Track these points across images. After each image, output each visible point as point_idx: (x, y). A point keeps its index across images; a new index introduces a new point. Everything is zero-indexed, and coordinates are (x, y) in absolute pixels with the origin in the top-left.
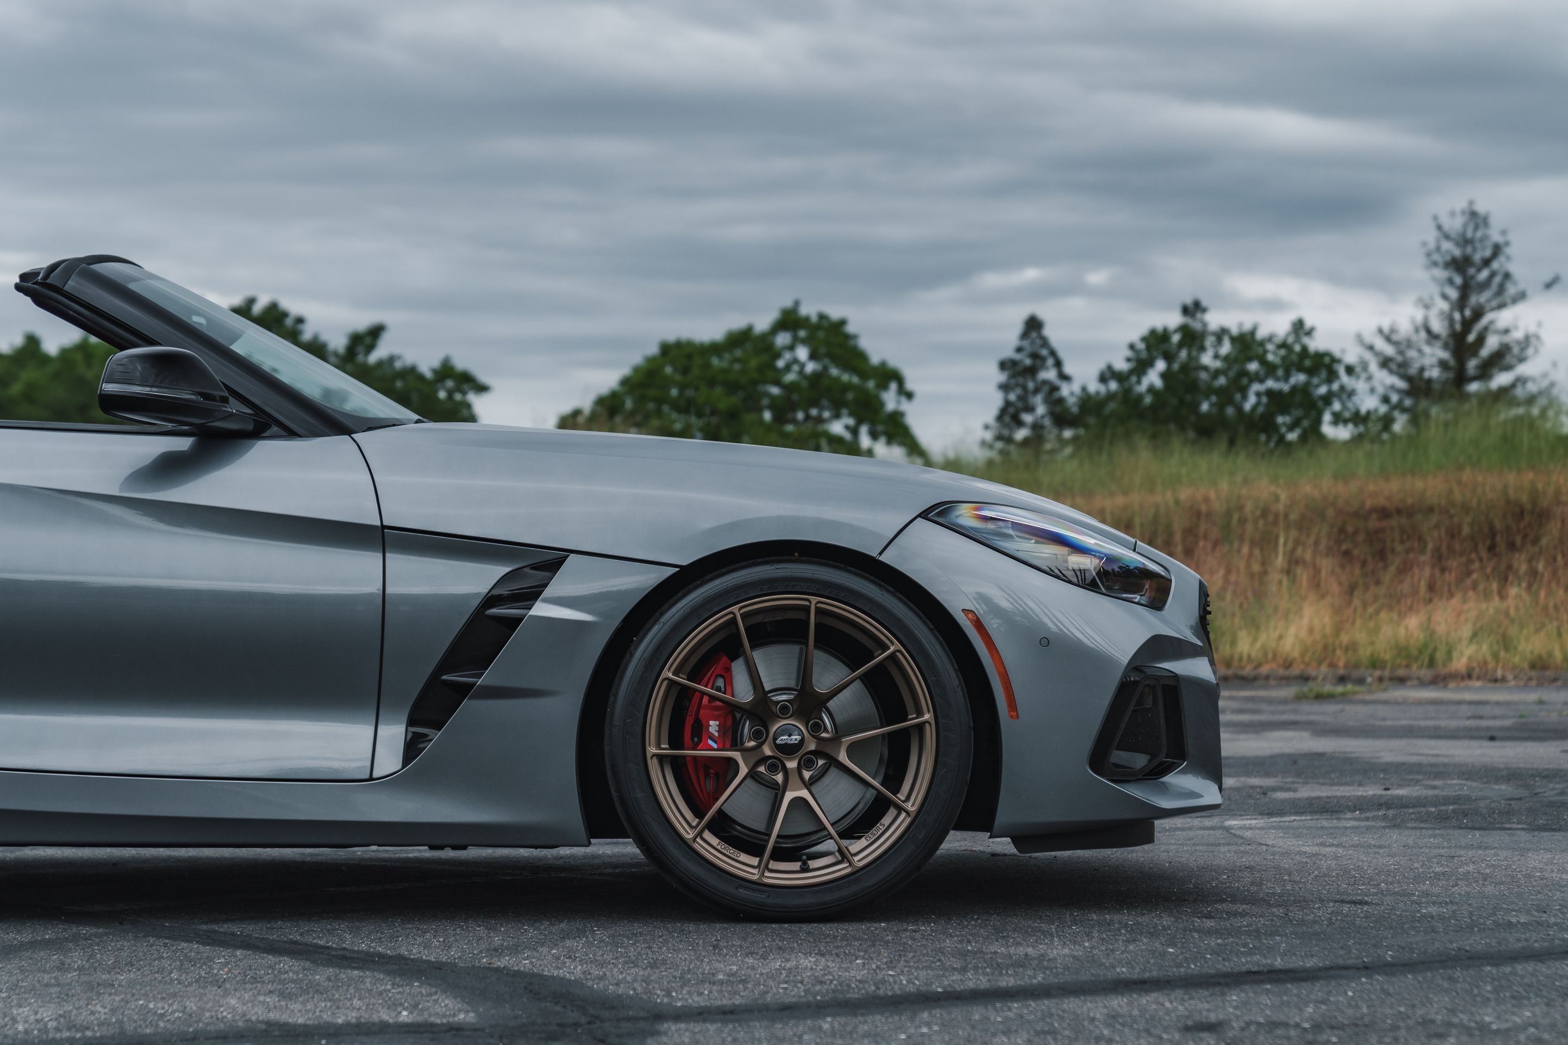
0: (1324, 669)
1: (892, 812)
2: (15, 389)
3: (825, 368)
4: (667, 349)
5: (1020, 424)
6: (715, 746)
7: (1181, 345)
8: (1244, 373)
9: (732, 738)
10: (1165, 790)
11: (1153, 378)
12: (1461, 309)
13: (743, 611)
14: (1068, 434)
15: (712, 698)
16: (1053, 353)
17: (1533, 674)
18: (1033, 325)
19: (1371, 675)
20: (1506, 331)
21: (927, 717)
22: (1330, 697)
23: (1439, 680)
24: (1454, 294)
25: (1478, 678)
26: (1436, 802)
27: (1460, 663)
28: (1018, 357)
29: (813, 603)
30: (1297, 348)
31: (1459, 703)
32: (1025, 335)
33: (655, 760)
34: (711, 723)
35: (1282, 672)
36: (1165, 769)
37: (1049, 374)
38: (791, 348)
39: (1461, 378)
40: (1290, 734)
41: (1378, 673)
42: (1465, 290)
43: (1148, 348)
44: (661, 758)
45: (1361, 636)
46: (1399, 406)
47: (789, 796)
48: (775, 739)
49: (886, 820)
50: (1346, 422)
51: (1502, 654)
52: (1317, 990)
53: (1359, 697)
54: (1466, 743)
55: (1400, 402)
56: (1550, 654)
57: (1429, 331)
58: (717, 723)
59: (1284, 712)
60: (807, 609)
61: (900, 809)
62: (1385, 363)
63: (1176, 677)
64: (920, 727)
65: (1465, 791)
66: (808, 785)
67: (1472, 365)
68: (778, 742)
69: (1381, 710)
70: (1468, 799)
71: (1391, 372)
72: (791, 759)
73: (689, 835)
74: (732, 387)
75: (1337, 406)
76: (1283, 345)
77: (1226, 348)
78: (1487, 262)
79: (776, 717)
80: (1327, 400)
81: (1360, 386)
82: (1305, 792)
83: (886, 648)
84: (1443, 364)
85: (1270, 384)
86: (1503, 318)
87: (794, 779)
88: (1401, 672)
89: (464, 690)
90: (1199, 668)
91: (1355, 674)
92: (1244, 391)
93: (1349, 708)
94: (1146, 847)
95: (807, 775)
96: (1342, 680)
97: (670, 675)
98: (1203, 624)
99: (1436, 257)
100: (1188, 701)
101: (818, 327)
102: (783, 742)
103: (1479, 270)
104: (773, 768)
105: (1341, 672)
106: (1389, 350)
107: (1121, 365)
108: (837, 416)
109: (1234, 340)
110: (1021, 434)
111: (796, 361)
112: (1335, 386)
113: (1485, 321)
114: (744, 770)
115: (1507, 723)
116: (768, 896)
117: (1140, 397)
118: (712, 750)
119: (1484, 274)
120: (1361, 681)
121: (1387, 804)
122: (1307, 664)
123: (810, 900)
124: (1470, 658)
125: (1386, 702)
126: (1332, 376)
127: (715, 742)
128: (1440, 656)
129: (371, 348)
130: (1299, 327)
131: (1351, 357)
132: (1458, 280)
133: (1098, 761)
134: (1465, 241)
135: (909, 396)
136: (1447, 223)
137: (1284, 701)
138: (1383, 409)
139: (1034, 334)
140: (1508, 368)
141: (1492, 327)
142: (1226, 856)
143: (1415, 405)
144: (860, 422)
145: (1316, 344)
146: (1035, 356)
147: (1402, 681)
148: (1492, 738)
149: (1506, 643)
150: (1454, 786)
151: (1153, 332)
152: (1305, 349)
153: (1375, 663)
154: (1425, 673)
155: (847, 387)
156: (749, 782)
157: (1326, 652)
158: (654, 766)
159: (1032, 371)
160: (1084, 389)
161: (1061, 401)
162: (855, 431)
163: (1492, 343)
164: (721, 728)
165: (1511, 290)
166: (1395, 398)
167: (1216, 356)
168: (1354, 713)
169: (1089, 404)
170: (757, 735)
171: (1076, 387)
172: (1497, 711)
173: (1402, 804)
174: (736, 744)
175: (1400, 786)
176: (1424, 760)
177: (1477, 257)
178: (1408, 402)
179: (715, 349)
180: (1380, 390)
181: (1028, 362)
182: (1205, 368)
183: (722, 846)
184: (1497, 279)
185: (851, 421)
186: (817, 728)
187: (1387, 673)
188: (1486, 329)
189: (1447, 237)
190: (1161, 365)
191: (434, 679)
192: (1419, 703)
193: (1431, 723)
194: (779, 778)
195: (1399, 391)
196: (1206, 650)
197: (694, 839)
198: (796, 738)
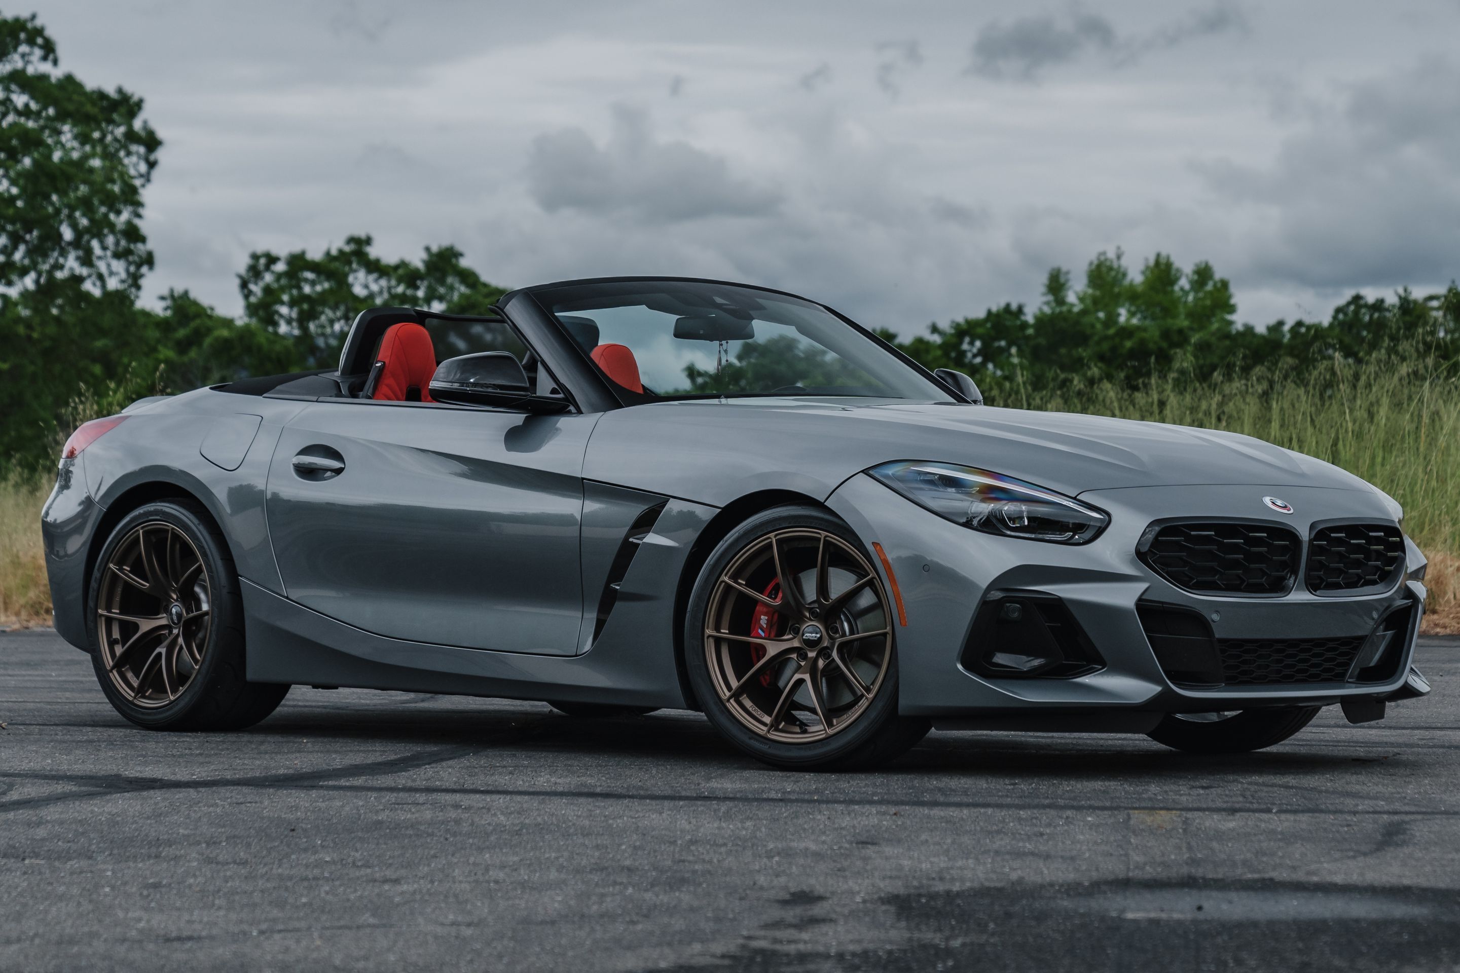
6: (763, 634)
13: (778, 537)
29: (823, 536)
33: (711, 641)
34: (762, 617)
44: (719, 640)
48: (803, 635)
58: (766, 618)
60: (819, 540)
63: (1058, 598)
68: (805, 637)
72: (811, 651)
73: (725, 696)
79: (805, 620)
89: (616, 595)
97: (726, 579)
102: (808, 637)
104: (800, 657)
116: (769, 747)
123: (795, 753)
158: (710, 645)
164: (769, 622)
183: (751, 708)
194: (804, 664)
197: (728, 700)
198: (816, 635)
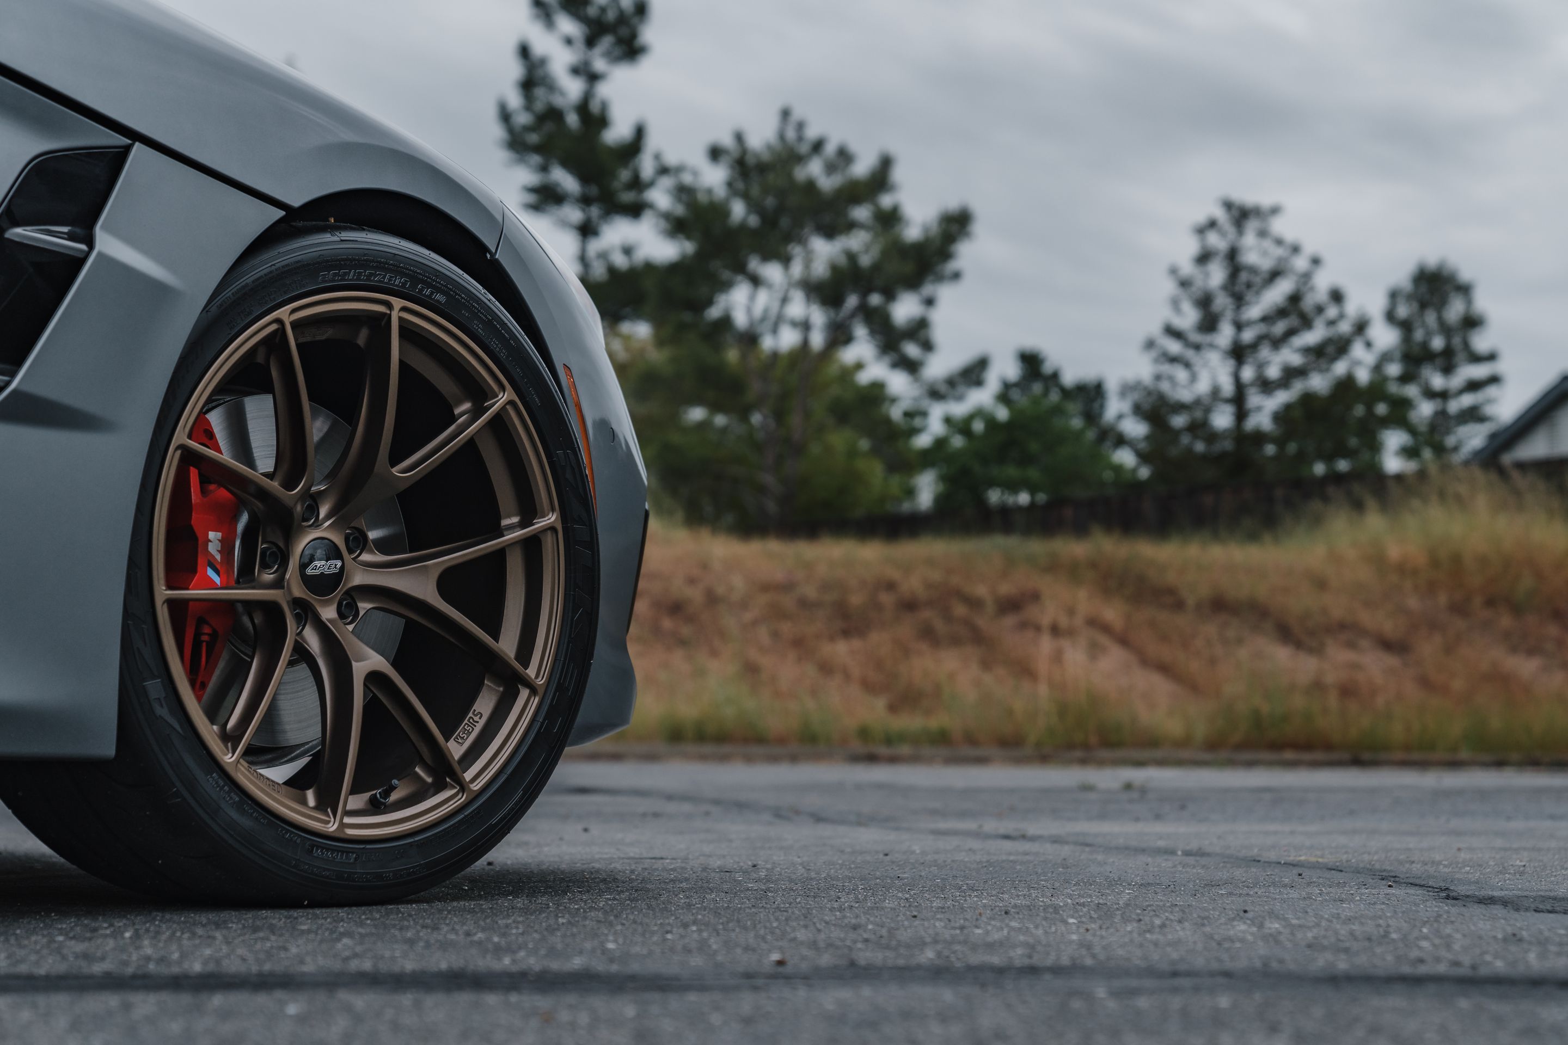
6: (216, 579)
13: (297, 316)
21: (547, 519)
29: (398, 310)
34: (212, 535)
48: (304, 564)
58: (219, 535)
60: (387, 322)
68: (309, 571)
72: (326, 603)
102: (317, 572)
127: (217, 572)
164: (224, 545)
170: (274, 560)
198: (333, 563)
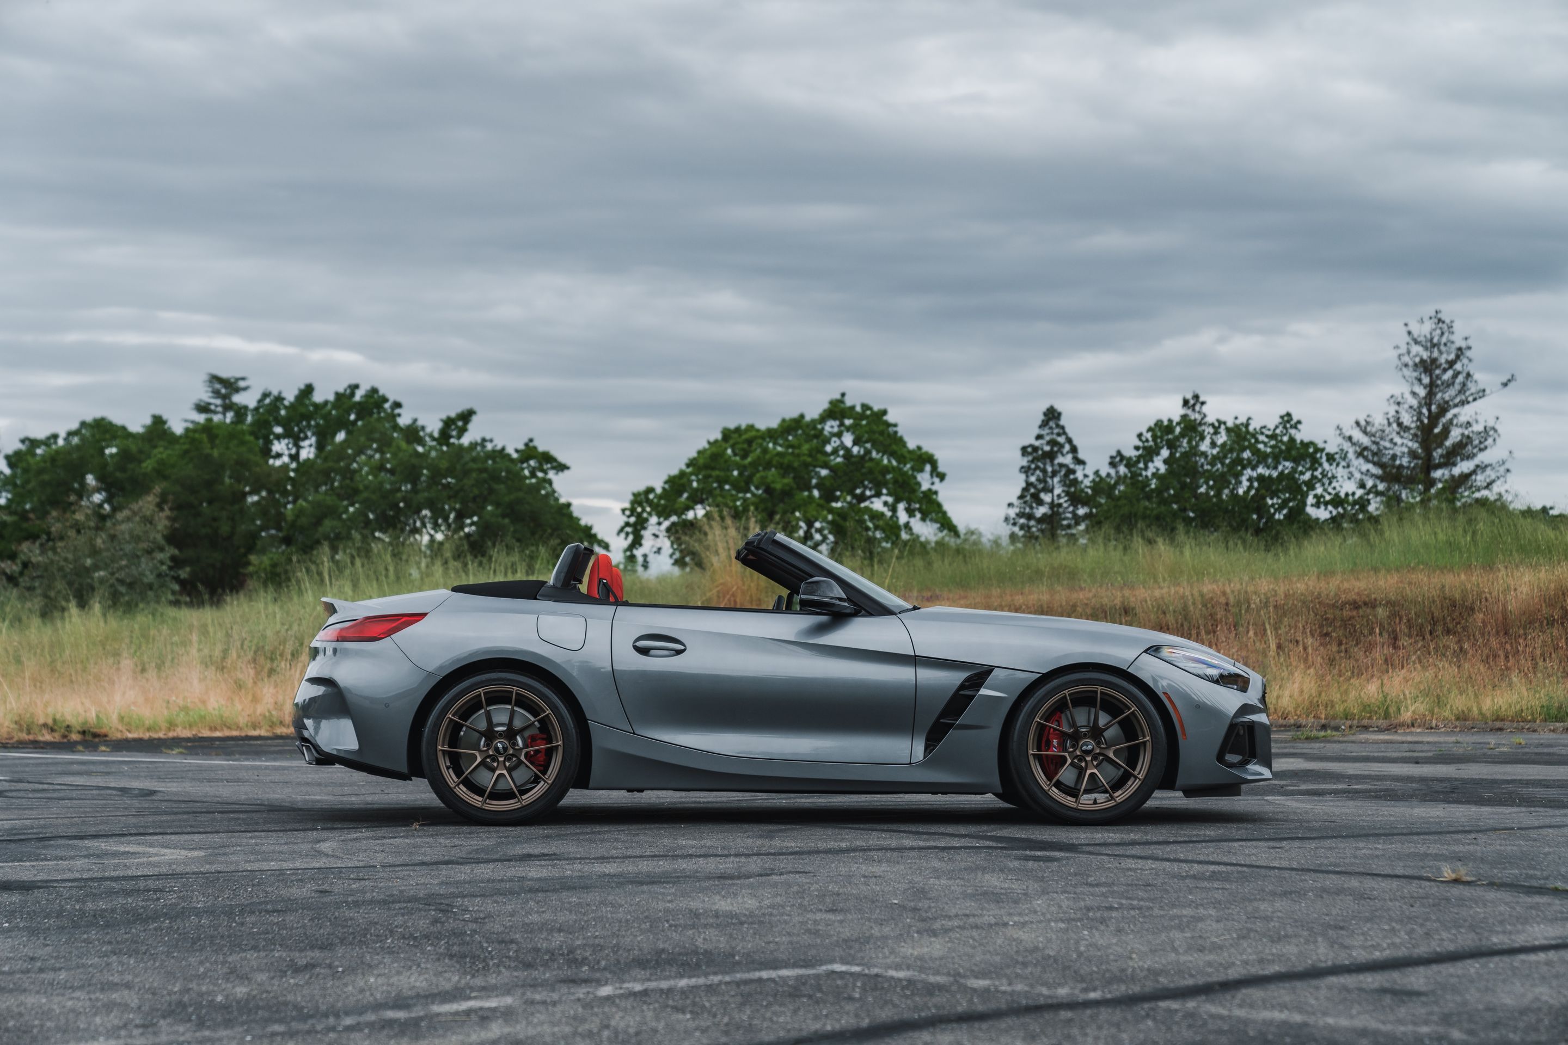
0: (1311, 720)
1: (1132, 779)
2: (148, 465)
3: (868, 452)
4: (727, 435)
5: (1040, 503)
7: (1182, 435)
8: (1239, 461)
9: (1063, 747)
10: (1246, 771)
11: (1158, 464)
12: (1429, 406)
13: (1069, 692)
14: (1081, 511)
15: (1055, 729)
16: (1069, 441)
17: (1457, 723)
18: (1052, 415)
19: (1344, 724)
20: (1469, 424)
21: (1148, 738)
22: (1316, 739)
23: (1392, 728)
24: (1422, 392)
25: (1419, 726)
26: (1376, 791)
27: (1406, 716)
28: (1037, 443)
29: (1099, 689)
30: (1285, 439)
31: (1403, 743)
32: (1044, 424)
33: (1031, 756)
34: (1054, 740)
35: (1281, 721)
36: (1248, 763)
37: (1067, 460)
38: (839, 435)
39: (1429, 466)
40: (1292, 760)
41: (1349, 723)
42: (1432, 389)
43: (1155, 437)
44: (1034, 755)
45: (1336, 697)
46: (1374, 490)
47: (1089, 772)
48: (1081, 748)
49: (1130, 783)
50: (1326, 504)
51: (1436, 710)
52: (1316, 841)
53: (1336, 738)
54: (1400, 765)
55: (1375, 486)
56: (1470, 710)
57: (1400, 424)
58: (1057, 740)
59: (1286, 748)
60: (1096, 692)
61: (1136, 777)
62: (1362, 453)
63: (1253, 722)
64: (1144, 743)
65: (1393, 786)
66: (1096, 767)
67: (1437, 454)
68: (1083, 749)
69: (1350, 747)
70: (1393, 790)
71: (1367, 460)
72: (1088, 757)
73: (1046, 788)
74: (786, 469)
75: (1319, 490)
76: (1273, 437)
77: (1222, 438)
78: (1451, 364)
79: (1081, 738)
80: (1310, 485)
81: (1340, 472)
82: (1304, 787)
83: (1130, 709)
84: (1413, 454)
85: (1261, 470)
86: (1465, 413)
87: (1090, 764)
88: (1365, 722)
89: (950, 726)
90: (1262, 718)
91: (1333, 723)
92: (1238, 475)
93: (1328, 745)
94: (1236, 798)
95: (1095, 763)
96: (1324, 727)
97: (1038, 720)
98: (1263, 699)
99: (1406, 359)
100: (1258, 734)
101: (862, 416)
102: (1085, 749)
103: (1445, 370)
104: (1080, 760)
105: (1323, 721)
106: (1365, 441)
107: (1130, 453)
108: (878, 495)
109: (1228, 430)
110: (1041, 511)
111: (842, 446)
112: (1318, 473)
113: (1449, 415)
114: (1069, 761)
115: (1430, 754)
116: (1081, 814)
117: (1147, 481)
118: (1055, 752)
119: (1450, 373)
120: (1337, 729)
121: (1348, 792)
122: (1299, 716)
123: (1097, 816)
124: (1414, 712)
125: (1353, 742)
126: (1315, 463)
127: (1056, 749)
128: (1392, 710)
129: (463, 431)
130: (1287, 419)
131: (1331, 448)
132: (1426, 380)
133: (1220, 758)
134: (1432, 345)
135: (942, 477)
136: (1416, 329)
137: (1286, 742)
138: (1359, 493)
139: (1052, 424)
140: (1469, 457)
141: (1455, 422)
142: (1268, 808)
143: (1388, 489)
144: (898, 500)
145: (1301, 435)
146: (1053, 443)
147: (1366, 728)
148: (1417, 763)
149: (1439, 701)
150: (1388, 784)
151: (1159, 423)
152: (1292, 440)
153: (1347, 716)
154: (1383, 723)
155: (886, 470)
156: (1070, 767)
157: (1313, 706)
158: (1031, 758)
159: (1051, 456)
160: (1097, 473)
161: (1075, 482)
162: (894, 509)
163: (1455, 435)
164: (1058, 743)
165: (1472, 388)
166: (1370, 483)
167: (1213, 444)
168: (1332, 749)
169: (1101, 485)
170: (1073, 746)
171: (1090, 470)
172: (1426, 747)
173: (1357, 792)
174: (1065, 750)
175: (1357, 784)
176: (1373, 773)
177: (1442, 360)
178: (1381, 487)
179: (771, 434)
180: (1358, 476)
181: (1047, 448)
182: (1204, 454)
183: (1060, 793)
184: (1460, 378)
185: (890, 500)
186: (1098, 744)
187: (1355, 722)
188: (1451, 422)
189: (1416, 342)
190: (1165, 453)
191: (937, 722)
192: (1376, 742)
193: (1380, 754)
194: (1083, 764)
195: (1373, 476)
196: (1265, 710)
197: (1048, 790)
198: (1090, 747)
